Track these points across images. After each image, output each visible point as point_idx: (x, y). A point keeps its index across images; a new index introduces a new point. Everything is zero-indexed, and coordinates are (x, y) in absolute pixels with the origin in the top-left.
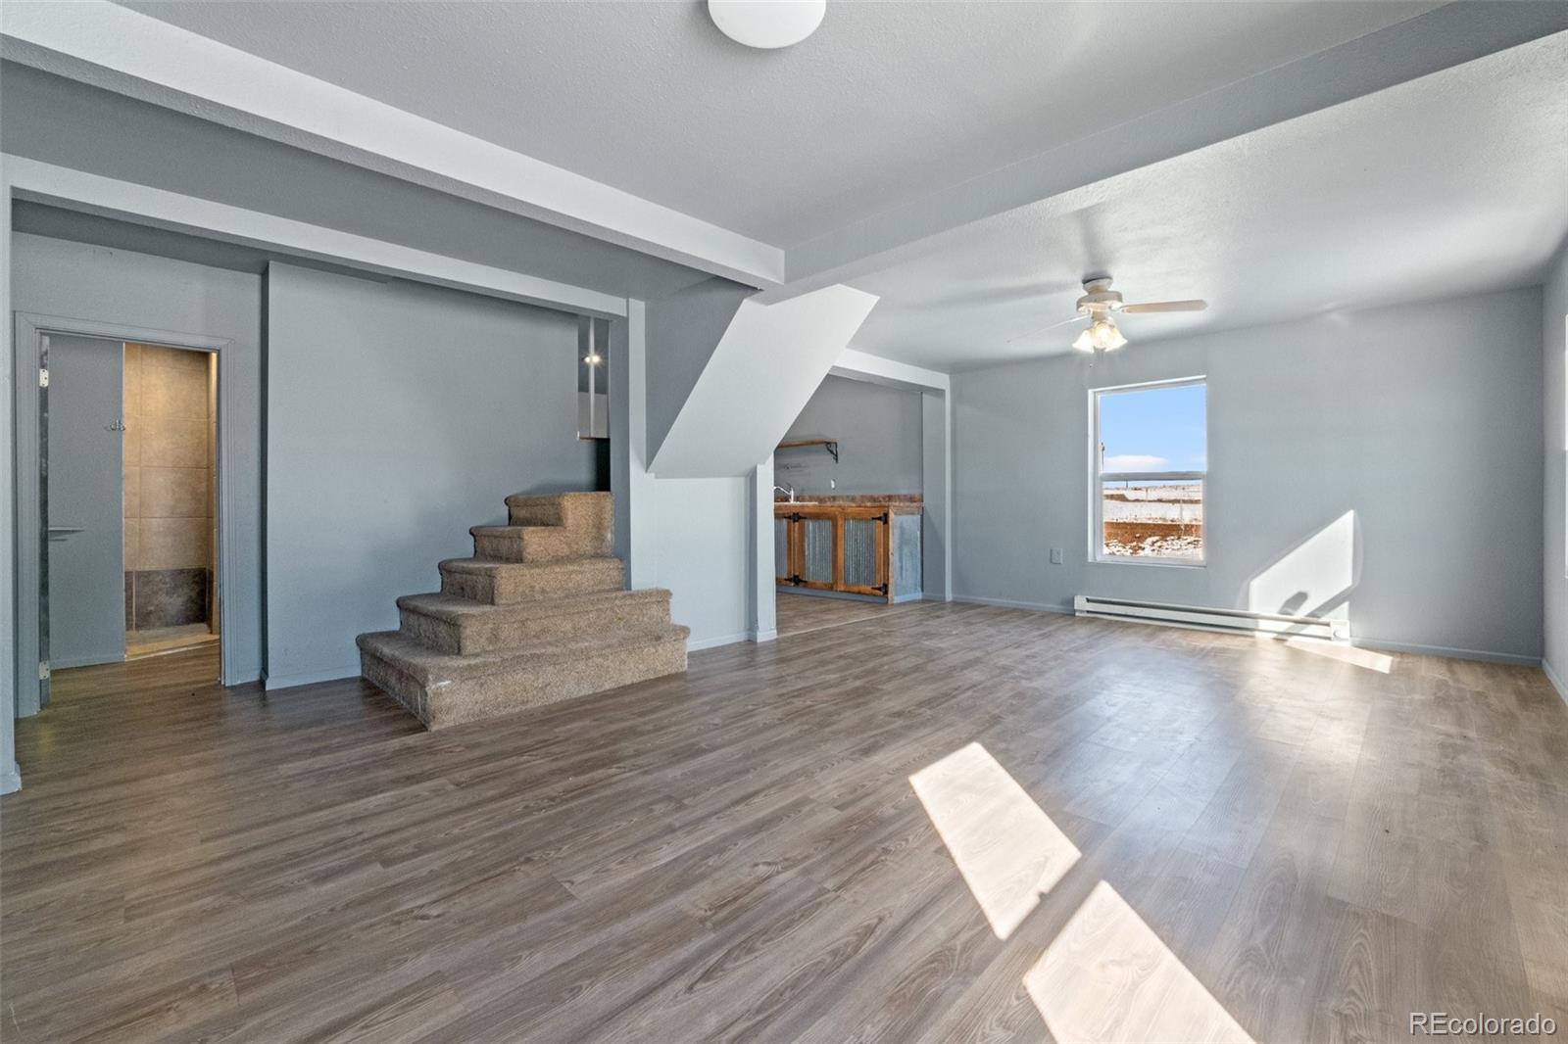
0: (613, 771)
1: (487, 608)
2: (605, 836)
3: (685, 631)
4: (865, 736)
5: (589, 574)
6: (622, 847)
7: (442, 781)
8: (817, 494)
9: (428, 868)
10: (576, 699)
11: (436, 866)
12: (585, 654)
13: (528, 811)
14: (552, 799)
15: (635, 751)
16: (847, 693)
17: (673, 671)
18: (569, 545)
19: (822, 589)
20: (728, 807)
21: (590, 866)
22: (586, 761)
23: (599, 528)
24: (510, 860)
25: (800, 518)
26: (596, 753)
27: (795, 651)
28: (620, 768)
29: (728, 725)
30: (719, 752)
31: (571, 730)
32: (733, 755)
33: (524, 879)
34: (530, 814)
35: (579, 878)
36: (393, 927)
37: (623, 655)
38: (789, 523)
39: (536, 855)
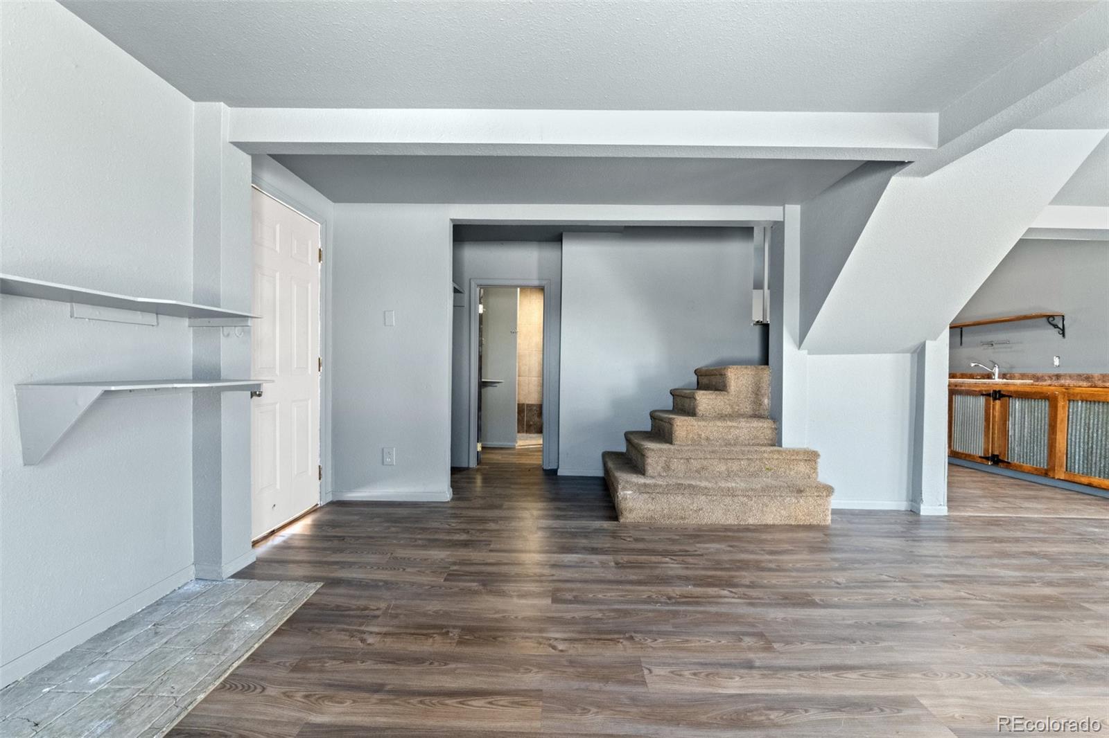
0: (725, 593)
1: (665, 446)
2: (693, 645)
3: (829, 490)
4: (1036, 658)
5: (746, 429)
6: (702, 661)
7: (610, 558)
8: (1031, 371)
9: (572, 615)
10: (722, 525)
11: (576, 615)
12: (732, 493)
13: (649, 601)
14: (669, 598)
15: (751, 582)
16: (1027, 599)
17: (815, 523)
18: (732, 407)
19: (1029, 473)
20: (815, 669)
21: (669, 665)
22: (711, 577)
23: (757, 394)
24: (619, 632)
25: (1004, 396)
26: (719, 573)
27: (966, 533)
28: (731, 592)
29: (850, 588)
30: (829, 610)
31: (707, 549)
32: (843, 619)
33: (621, 651)
34: (649, 603)
35: (656, 671)
36: (536, 645)
37: (765, 500)
38: (986, 400)
39: (638, 637)
